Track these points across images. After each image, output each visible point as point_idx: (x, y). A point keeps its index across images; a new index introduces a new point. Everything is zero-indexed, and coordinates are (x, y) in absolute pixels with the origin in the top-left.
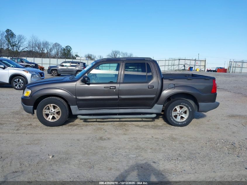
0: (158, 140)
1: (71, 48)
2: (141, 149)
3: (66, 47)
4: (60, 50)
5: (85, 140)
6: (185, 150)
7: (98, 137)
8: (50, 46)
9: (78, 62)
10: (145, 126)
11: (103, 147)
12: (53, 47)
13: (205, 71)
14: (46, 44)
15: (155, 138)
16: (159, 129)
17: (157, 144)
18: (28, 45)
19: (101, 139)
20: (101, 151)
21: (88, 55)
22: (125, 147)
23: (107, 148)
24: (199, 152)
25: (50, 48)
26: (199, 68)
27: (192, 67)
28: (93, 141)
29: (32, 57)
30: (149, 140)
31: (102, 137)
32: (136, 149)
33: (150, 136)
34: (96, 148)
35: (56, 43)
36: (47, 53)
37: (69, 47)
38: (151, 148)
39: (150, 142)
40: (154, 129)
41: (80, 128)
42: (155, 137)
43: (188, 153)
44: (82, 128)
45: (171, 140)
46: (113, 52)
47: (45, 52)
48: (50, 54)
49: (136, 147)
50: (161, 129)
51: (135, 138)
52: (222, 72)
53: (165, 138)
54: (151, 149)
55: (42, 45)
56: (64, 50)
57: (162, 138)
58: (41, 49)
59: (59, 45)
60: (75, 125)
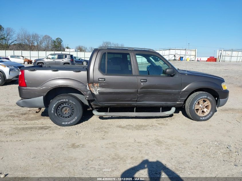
0: (141, 145)
1: (61, 40)
2: (119, 159)
3: (57, 39)
4: (50, 42)
5: (53, 148)
6: (172, 159)
7: (69, 144)
8: (40, 39)
9: (65, 54)
10: (129, 127)
11: (72, 158)
12: (43, 39)
13: (195, 61)
14: (35, 37)
15: (138, 143)
16: (144, 129)
17: (139, 150)
18: (17, 38)
19: (74, 146)
20: (69, 164)
21: (79, 47)
22: (99, 157)
23: (78, 160)
24: (189, 161)
25: (40, 41)
26: (189, 58)
27: (183, 57)
28: (63, 150)
29: (20, 50)
30: (130, 146)
31: (75, 144)
32: (114, 159)
33: (132, 140)
34: (65, 160)
35: (46, 35)
36: (38, 45)
37: (60, 39)
38: (131, 156)
39: (131, 148)
40: (137, 129)
41: (51, 132)
42: (137, 140)
43: (176, 162)
44: (54, 131)
45: (157, 145)
46: (104, 43)
47: (35, 45)
48: (40, 46)
49: (114, 157)
50: (146, 129)
51: (114, 143)
52: (213, 61)
53: (149, 141)
54: (132, 158)
55: (32, 37)
56: (55, 42)
57: (146, 142)
58: (31, 42)
59: (49, 37)
60: (47, 128)
